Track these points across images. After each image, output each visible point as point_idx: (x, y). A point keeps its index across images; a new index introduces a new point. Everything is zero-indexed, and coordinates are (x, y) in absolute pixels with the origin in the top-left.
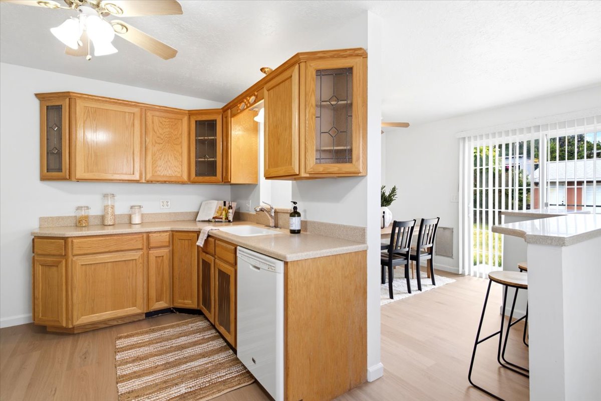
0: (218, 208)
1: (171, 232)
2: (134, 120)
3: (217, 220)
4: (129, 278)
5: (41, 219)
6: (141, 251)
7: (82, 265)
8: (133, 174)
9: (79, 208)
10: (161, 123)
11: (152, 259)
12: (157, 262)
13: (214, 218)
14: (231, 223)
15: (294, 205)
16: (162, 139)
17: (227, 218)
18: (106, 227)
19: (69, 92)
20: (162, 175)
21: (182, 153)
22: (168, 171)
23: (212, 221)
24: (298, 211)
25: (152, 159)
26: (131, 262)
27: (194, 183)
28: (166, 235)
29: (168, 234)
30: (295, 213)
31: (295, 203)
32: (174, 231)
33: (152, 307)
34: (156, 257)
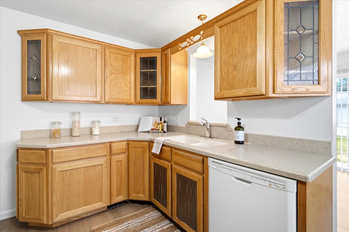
0: (154, 122)
1: (127, 141)
2: (96, 55)
3: (154, 131)
4: (97, 179)
5: (22, 133)
6: (105, 157)
7: (60, 171)
8: (96, 97)
9: (53, 123)
10: (116, 58)
11: (114, 163)
12: (117, 165)
13: (152, 130)
14: (166, 134)
15: (238, 121)
16: (117, 71)
17: (163, 130)
18: (74, 138)
19: (47, 29)
20: (116, 98)
21: (130, 81)
22: (121, 94)
23: (150, 132)
24: (242, 125)
25: (110, 85)
26: (98, 166)
27: (139, 104)
28: (124, 144)
29: (125, 143)
30: (239, 127)
31: (239, 119)
32: (129, 140)
33: (113, 201)
34: (116, 161)
